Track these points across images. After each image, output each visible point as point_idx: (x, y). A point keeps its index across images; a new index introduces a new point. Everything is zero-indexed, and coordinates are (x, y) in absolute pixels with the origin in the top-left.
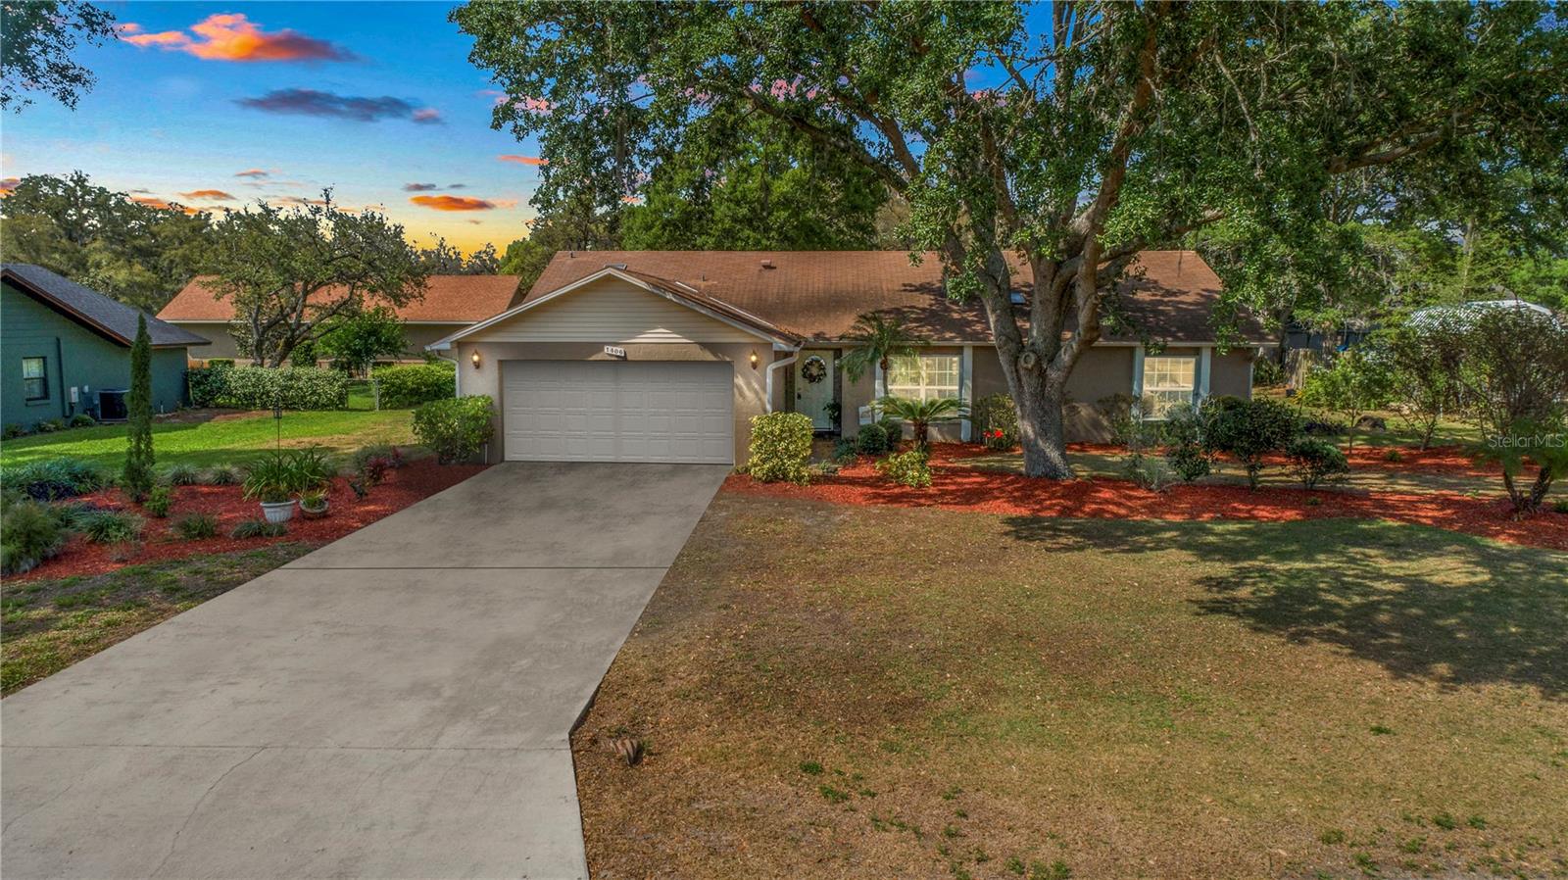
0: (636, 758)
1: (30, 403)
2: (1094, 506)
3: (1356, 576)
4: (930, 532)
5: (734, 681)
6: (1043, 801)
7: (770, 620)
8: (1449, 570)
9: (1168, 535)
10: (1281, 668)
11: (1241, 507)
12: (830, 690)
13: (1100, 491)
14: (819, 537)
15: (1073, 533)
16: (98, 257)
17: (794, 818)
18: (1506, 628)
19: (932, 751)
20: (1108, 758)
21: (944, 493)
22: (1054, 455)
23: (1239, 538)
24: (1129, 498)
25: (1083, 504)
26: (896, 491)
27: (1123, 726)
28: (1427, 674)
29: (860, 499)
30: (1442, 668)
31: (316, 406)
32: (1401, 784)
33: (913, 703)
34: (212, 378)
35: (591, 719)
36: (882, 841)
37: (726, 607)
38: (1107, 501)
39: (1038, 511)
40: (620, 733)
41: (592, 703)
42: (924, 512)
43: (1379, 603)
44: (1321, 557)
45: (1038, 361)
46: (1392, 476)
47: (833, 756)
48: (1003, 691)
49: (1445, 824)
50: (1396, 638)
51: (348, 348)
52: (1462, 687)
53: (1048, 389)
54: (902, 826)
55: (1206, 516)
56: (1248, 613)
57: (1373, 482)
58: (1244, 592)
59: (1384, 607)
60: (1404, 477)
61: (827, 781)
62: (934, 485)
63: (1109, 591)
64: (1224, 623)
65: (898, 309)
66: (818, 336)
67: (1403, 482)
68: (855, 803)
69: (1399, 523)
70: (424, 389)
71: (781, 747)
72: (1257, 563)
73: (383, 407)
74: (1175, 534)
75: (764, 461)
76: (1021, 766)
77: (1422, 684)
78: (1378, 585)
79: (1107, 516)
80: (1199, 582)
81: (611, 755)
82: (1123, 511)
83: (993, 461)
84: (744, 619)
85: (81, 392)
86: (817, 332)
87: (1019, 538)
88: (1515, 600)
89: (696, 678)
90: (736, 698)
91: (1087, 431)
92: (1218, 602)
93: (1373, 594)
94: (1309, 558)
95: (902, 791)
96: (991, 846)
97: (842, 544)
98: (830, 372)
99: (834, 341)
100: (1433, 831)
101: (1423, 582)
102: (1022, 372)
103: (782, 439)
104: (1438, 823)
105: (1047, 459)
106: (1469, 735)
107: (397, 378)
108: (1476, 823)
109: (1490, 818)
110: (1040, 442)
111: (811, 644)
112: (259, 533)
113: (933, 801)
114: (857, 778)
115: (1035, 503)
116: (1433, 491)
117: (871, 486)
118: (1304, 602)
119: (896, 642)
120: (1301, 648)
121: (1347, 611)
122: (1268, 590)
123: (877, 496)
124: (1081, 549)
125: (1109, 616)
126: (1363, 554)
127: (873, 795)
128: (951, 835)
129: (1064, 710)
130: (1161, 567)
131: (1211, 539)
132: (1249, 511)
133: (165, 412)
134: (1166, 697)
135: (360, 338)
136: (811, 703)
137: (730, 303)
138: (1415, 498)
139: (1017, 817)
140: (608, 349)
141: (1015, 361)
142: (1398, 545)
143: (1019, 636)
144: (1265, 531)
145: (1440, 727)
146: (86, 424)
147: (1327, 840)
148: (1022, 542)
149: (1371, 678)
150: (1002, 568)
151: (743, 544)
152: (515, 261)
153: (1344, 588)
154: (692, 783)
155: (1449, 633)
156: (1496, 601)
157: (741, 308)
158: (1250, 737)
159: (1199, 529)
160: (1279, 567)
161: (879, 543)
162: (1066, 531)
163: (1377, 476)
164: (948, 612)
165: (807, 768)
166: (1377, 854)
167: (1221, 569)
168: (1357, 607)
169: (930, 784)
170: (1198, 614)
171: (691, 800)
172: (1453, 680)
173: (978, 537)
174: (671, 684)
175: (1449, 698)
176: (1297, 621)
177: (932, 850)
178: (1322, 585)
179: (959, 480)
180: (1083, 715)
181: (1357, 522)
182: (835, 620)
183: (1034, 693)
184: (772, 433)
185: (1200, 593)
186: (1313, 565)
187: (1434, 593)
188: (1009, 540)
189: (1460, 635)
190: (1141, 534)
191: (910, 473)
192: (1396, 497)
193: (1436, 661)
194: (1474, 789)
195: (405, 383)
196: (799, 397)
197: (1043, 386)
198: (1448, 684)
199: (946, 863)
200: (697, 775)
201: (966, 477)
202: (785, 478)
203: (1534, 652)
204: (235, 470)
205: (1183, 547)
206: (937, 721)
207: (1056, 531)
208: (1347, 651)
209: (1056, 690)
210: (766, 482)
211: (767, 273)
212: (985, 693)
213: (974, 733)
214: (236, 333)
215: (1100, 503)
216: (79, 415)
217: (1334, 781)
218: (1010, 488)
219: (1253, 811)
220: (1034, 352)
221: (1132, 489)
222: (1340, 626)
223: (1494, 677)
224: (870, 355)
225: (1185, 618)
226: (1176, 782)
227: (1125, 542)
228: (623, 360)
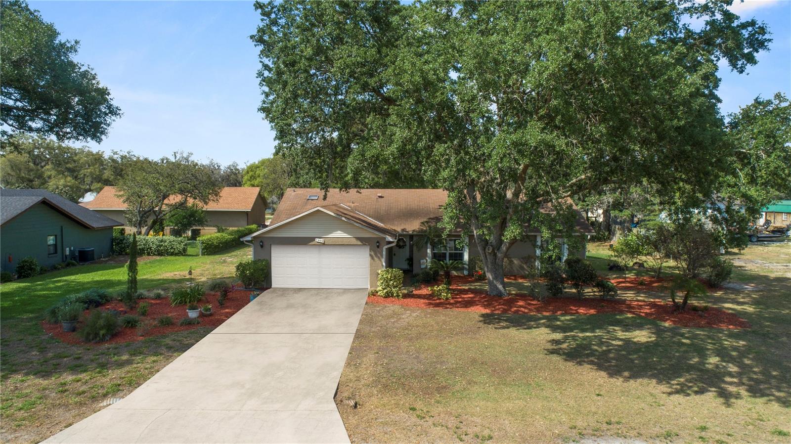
0: (355, 406)
1: (50, 256)
2: (515, 309)
3: (607, 339)
4: (451, 321)
5: (384, 380)
6: (486, 418)
7: (394, 358)
8: (642, 336)
9: (542, 321)
10: (572, 374)
11: (574, 308)
12: (417, 383)
13: (518, 302)
14: (408, 323)
15: (506, 321)
16: (49, 173)
17: (409, 424)
18: (653, 359)
19: (452, 403)
20: (509, 405)
21: (457, 302)
22: (500, 287)
23: (569, 323)
24: (530, 304)
25: (511, 307)
26: (438, 301)
27: (515, 394)
28: (621, 376)
29: (423, 305)
30: (626, 374)
31: (172, 254)
32: (600, 412)
33: (445, 387)
34: (125, 241)
35: (339, 393)
36: (436, 430)
37: (377, 353)
38: (521, 306)
39: (494, 311)
40: (349, 398)
41: (337, 389)
42: (448, 311)
43: (612, 349)
44: (598, 331)
45: (493, 250)
46: (638, 293)
47: (419, 405)
48: (475, 383)
49: (609, 423)
50: (614, 363)
51: (181, 223)
52: (631, 380)
53: (497, 260)
54: (442, 426)
55: (559, 313)
56: (564, 354)
57: (629, 295)
58: (564, 346)
59: (613, 351)
60: (643, 293)
61: (418, 413)
62: (453, 298)
63: (516, 345)
64: (555, 358)
65: (436, 217)
66: (403, 230)
67: (642, 295)
68: (427, 419)
69: (632, 316)
70: (221, 245)
71: (402, 402)
72: (573, 333)
73: (203, 254)
74: (544, 321)
75: (384, 289)
76: (480, 408)
77: (618, 379)
78: (614, 342)
79: (521, 313)
80: (549, 341)
81: (348, 405)
82: (526, 311)
83: (477, 285)
84: (384, 358)
85: (70, 250)
86: (402, 228)
87: (485, 323)
88: (660, 348)
89: (371, 379)
90: (385, 386)
91: (517, 270)
92: (554, 349)
93: (611, 346)
94: (593, 331)
95: (442, 416)
96: (470, 431)
97: (417, 326)
98: (408, 244)
99: (410, 233)
100: (605, 425)
101: (630, 341)
102: (487, 254)
103: (391, 280)
104: (607, 423)
105: (497, 288)
106: (628, 396)
107: (210, 241)
108: (618, 423)
109: (624, 421)
110: (495, 282)
111: (409, 367)
112: (190, 323)
113: (452, 418)
114: (428, 412)
115: (493, 307)
116: (652, 300)
117: (427, 299)
118: (585, 349)
119: (439, 366)
120: (580, 367)
121: (599, 353)
122: (573, 344)
123: (430, 304)
124: (508, 328)
125: (514, 355)
126: (613, 329)
127: (433, 417)
128: (457, 428)
129: (496, 389)
130: (537, 335)
131: (558, 323)
132: (576, 310)
133: (104, 258)
134: (530, 384)
135: (187, 218)
136: (411, 388)
137: (365, 214)
138: (642, 303)
139: (477, 423)
140: (317, 240)
141: (484, 249)
142: (627, 325)
143: (482, 363)
144: (579, 320)
145: (619, 394)
146: (73, 265)
147: (571, 428)
148: (486, 325)
149: (601, 377)
150: (478, 336)
151: (379, 326)
152: (251, 173)
153: (601, 343)
154: (375, 414)
155: (632, 361)
156: (653, 348)
157: (370, 217)
158: (556, 397)
159: (554, 319)
160: (581, 335)
161: (431, 326)
162: (503, 320)
163: (632, 292)
164: (457, 354)
165: (411, 409)
166: (584, 432)
167: (558, 336)
168: (604, 351)
169: (451, 413)
170: (546, 354)
171: (376, 419)
172: (629, 378)
173: (469, 323)
174: (363, 382)
175: (625, 384)
176: (580, 357)
177: (452, 432)
178: (593, 343)
179: (463, 296)
180: (502, 391)
181: (616, 315)
182: (417, 357)
183: (486, 383)
184: (387, 277)
185: (549, 346)
186: (593, 334)
187: (632, 345)
188: (481, 324)
189: (636, 362)
190: (532, 321)
191: (443, 294)
192: (636, 303)
193: (625, 371)
194: (622, 413)
195: (213, 243)
196: (395, 255)
197: (496, 259)
198: (627, 379)
199: (456, 436)
200: (376, 411)
201: (466, 294)
202: (392, 296)
203: (659, 367)
204: (162, 293)
205: (547, 327)
206: (453, 393)
207: (499, 320)
208: (596, 368)
209: (494, 382)
210: (385, 297)
211: (380, 199)
212: (470, 384)
213: (465, 397)
214: (127, 216)
215: (518, 307)
216: (69, 260)
217: (579, 411)
218: (483, 300)
219: (551, 420)
220: (492, 246)
221: (531, 300)
222: (596, 358)
223: (642, 376)
224: (425, 240)
225: (541, 356)
226: (529, 412)
227: (525, 325)
228: (324, 244)
